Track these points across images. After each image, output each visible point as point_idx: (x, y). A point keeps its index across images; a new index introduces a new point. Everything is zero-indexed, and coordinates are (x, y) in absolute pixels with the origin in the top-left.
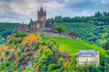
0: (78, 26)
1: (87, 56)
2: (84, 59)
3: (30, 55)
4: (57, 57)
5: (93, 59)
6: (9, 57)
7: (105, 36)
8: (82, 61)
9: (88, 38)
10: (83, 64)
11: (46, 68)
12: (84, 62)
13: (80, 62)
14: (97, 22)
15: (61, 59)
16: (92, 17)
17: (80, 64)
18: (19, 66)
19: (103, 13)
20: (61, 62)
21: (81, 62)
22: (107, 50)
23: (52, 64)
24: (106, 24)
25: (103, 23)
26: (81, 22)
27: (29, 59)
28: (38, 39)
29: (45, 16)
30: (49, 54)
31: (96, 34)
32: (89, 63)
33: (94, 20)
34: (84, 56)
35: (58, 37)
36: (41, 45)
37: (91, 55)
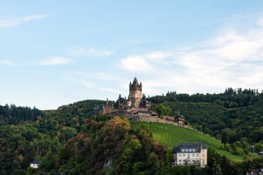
0: (199, 107)
2: (184, 155)
3: (111, 148)
4: (147, 152)
5: (198, 155)
6: (83, 149)
7: (236, 123)
8: (181, 158)
9: (211, 125)
10: (182, 163)
11: (130, 168)
12: (184, 161)
13: (178, 161)
14: (227, 102)
15: (153, 154)
16: (221, 94)
18: (94, 164)
19: (237, 90)
20: (152, 160)
21: (180, 161)
22: (225, 144)
23: (139, 163)
24: (239, 106)
25: (236, 104)
26: (203, 101)
27: (108, 154)
28: (124, 124)
29: (141, 90)
30: (137, 147)
31: (224, 120)
32: (191, 163)
33: (223, 100)
34: (185, 152)
35: (155, 123)
36: (127, 133)
37: (194, 150)
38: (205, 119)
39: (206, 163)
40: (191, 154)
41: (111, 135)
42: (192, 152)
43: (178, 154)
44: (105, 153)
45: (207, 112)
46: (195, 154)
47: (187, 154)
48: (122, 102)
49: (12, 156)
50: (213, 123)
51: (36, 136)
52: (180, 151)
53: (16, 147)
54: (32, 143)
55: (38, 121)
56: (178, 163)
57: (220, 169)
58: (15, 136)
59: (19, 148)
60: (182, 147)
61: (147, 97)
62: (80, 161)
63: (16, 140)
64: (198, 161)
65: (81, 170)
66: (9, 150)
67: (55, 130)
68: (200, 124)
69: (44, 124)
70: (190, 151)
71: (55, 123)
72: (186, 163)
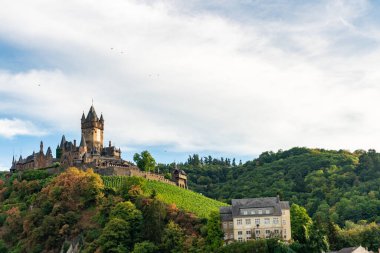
1: (257, 215)
2: (248, 222)
3: (71, 221)
4: (158, 223)
8: (242, 228)
10: (245, 237)
12: (249, 232)
13: (236, 233)
20: (171, 237)
21: (240, 233)
23: (145, 243)
24: (215, 182)
25: (208, 178)
27: (68, 233)
29: (102, 129)
30: (132, 215)
32: (263, 236)
34: (250, 215)
37: (268, 212)
40: (262, 219)
42: (264, 215)
43: (235, 220)
44: (61, 231)
46: (271, 218)
47: (253, 220)
48: (68, 150)
52: (239, 215)
56: (237, 237)
57: (328, 245)
64: (278, 233)
70: (260, 212)
72: (253, 236)
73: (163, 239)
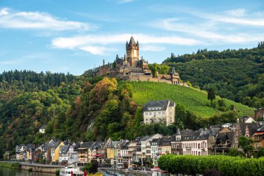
0: (227, 64)
1: (155, 110)
2: (150, 114)
3: (95, 109)
4: (122, 112)
5: (164, 114)
8: (148, 117)
9: (237, 82)
10: (149, 122)
12: (151, 119)
13: (145, 119)
14: (259, 57)
15: (126, 114)
16: (254, 49)
17: (145, 122)
20: (125, 120)
21: (147, 120)
22: (211, 100)
23: (115, 123)
26: (233, 57)
27: (91, 116)
28: (109, 85)
29: (138, 49)
31: (251, 76)
32: (158, 121)
33: (254, 54)
34: (151, 110)
35: (144, 82)
36: (111, 94)
37: (160, 108)
38: (231, 76)
39: (173, 121)
40: (157, 112)
41: (97, 97)
42: (158, 110)
43: (145, 113)
44: (89, 115)
45: (234, 68)
46: (161, 112)
47: (153, 113)
48: (118, 63)
49: (29, 122)
50: (239, 79)
51: (55, 102)
52: (147, 110)
53: (34, 113)
54: (49, 109)
55: (61, 87)
58: (33, 102)
59: (36, 114)
60: (149, 105)
61: (176, 56)
62: (70, 124)
63: (34, 106)
64: (164, 119)
65: (69, 134)
66: (27, 116)
67: (77, 94)
68: (225, 81)
69: (65, 89)
70: (157, 109)
71: (77, 89)
72: (153, 121)
73: (122, 120)
